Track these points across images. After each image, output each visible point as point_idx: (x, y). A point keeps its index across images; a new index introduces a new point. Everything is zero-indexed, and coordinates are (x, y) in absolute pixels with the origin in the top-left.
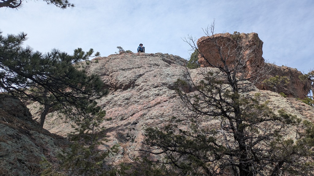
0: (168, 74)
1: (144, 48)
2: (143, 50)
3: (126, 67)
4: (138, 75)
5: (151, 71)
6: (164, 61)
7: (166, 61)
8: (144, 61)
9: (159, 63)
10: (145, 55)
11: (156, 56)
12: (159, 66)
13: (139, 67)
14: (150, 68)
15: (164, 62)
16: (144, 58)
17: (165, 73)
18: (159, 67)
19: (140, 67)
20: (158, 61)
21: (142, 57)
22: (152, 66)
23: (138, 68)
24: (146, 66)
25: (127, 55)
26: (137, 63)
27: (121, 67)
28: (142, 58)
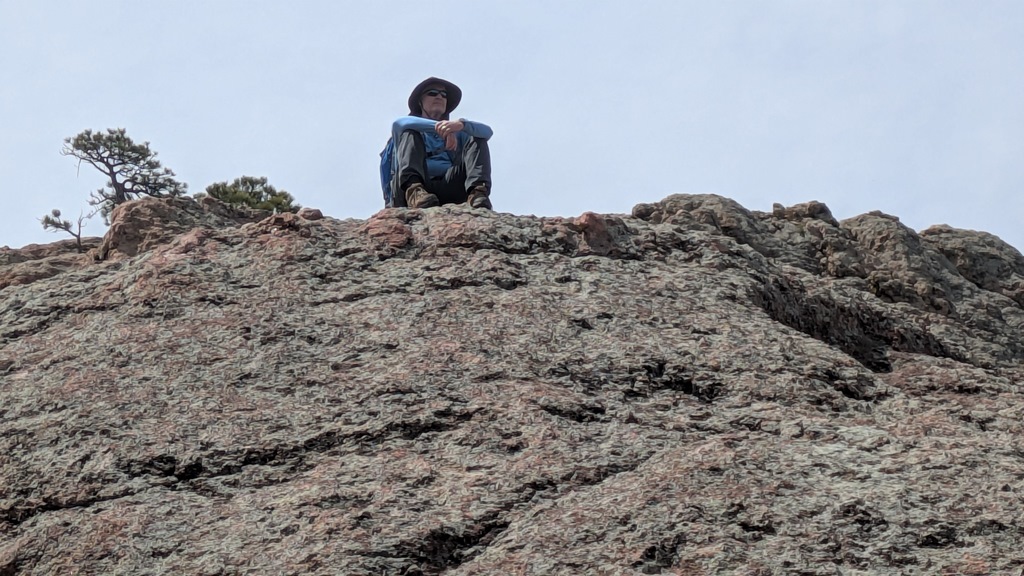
0: (863, 518)
1: (477, 138)
2: (461, 175)
3: (223, 437)
4: (401, 549)
5: (602, 474)
6: (790, 321)
7: (814, 321)
8: (479, 327)
9: (718, 353)
10: (502, 245)
11: (664, 247)
12: (712, 393)
13: (411, 431)
14: (576, 430)
15: (775, 330)
16: (489, 292)
17: (810, 502)
18: (722, 413)
19: (425, 415)
20: (701, 321)
21: (448, 274)
22: (610, 398)
23: (397, 442)
24: (515, 403)
25: (230, 257)
26: (378, 372)
27: (152, 437)
28: (456, 283)
